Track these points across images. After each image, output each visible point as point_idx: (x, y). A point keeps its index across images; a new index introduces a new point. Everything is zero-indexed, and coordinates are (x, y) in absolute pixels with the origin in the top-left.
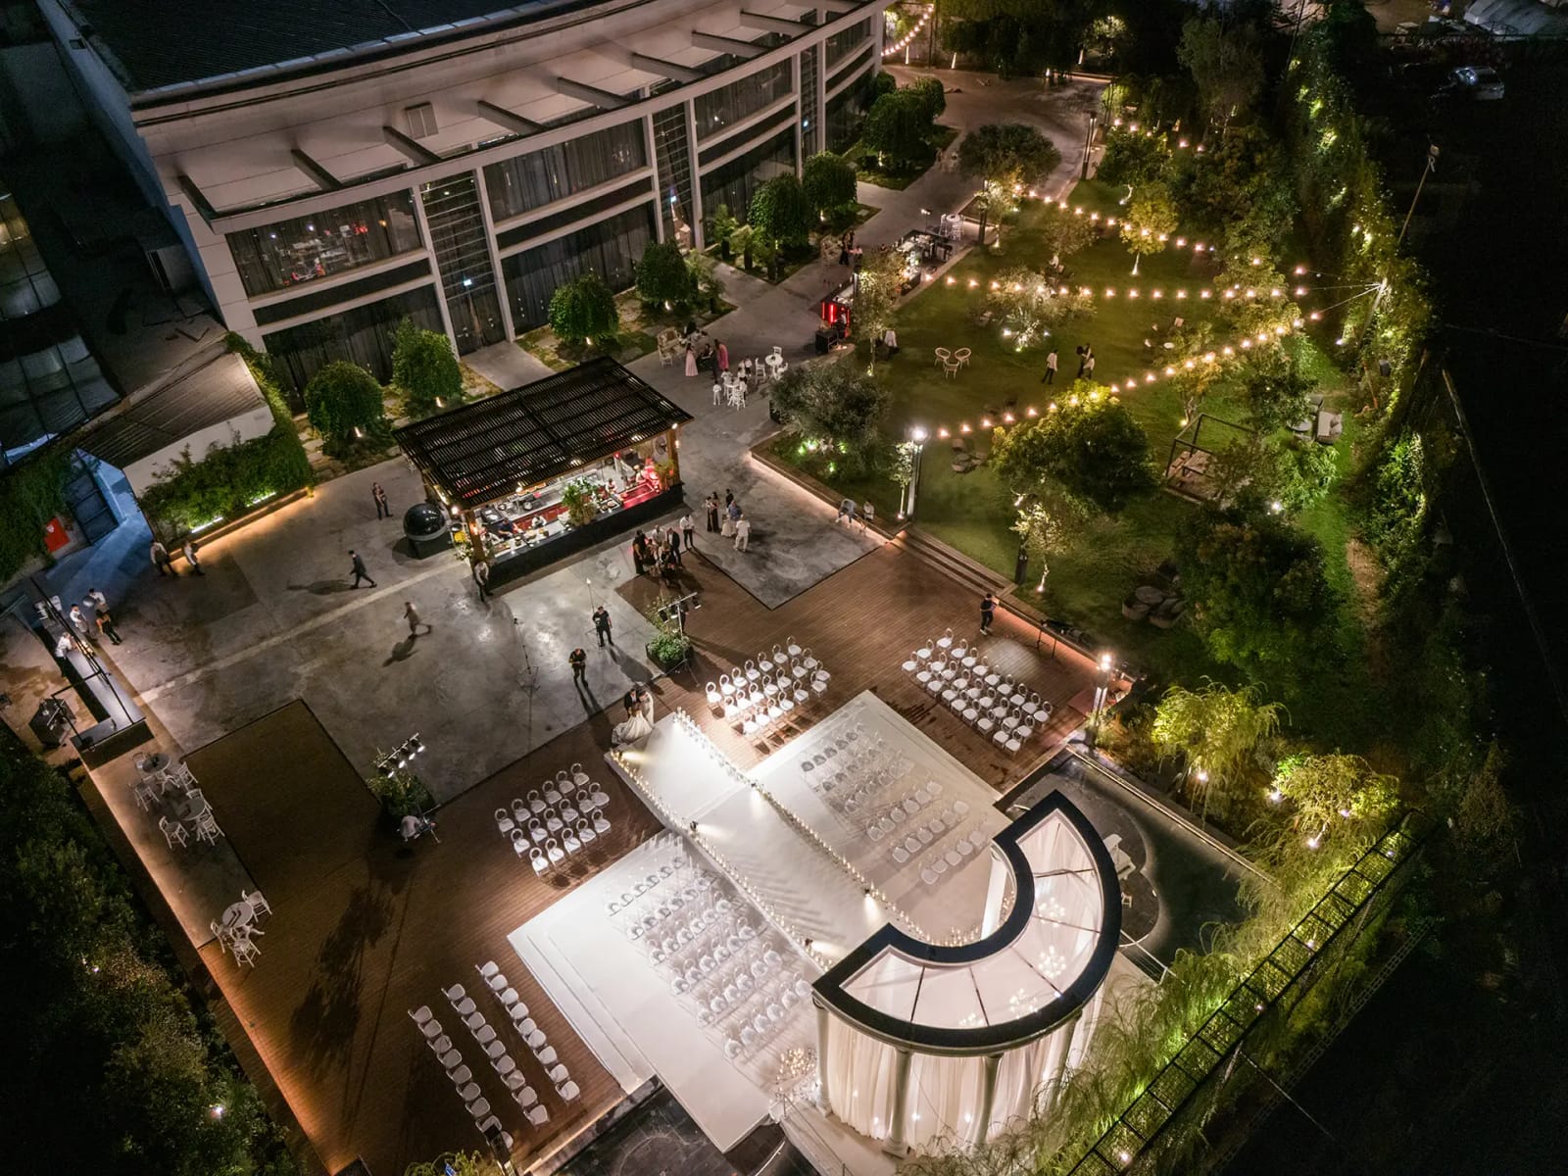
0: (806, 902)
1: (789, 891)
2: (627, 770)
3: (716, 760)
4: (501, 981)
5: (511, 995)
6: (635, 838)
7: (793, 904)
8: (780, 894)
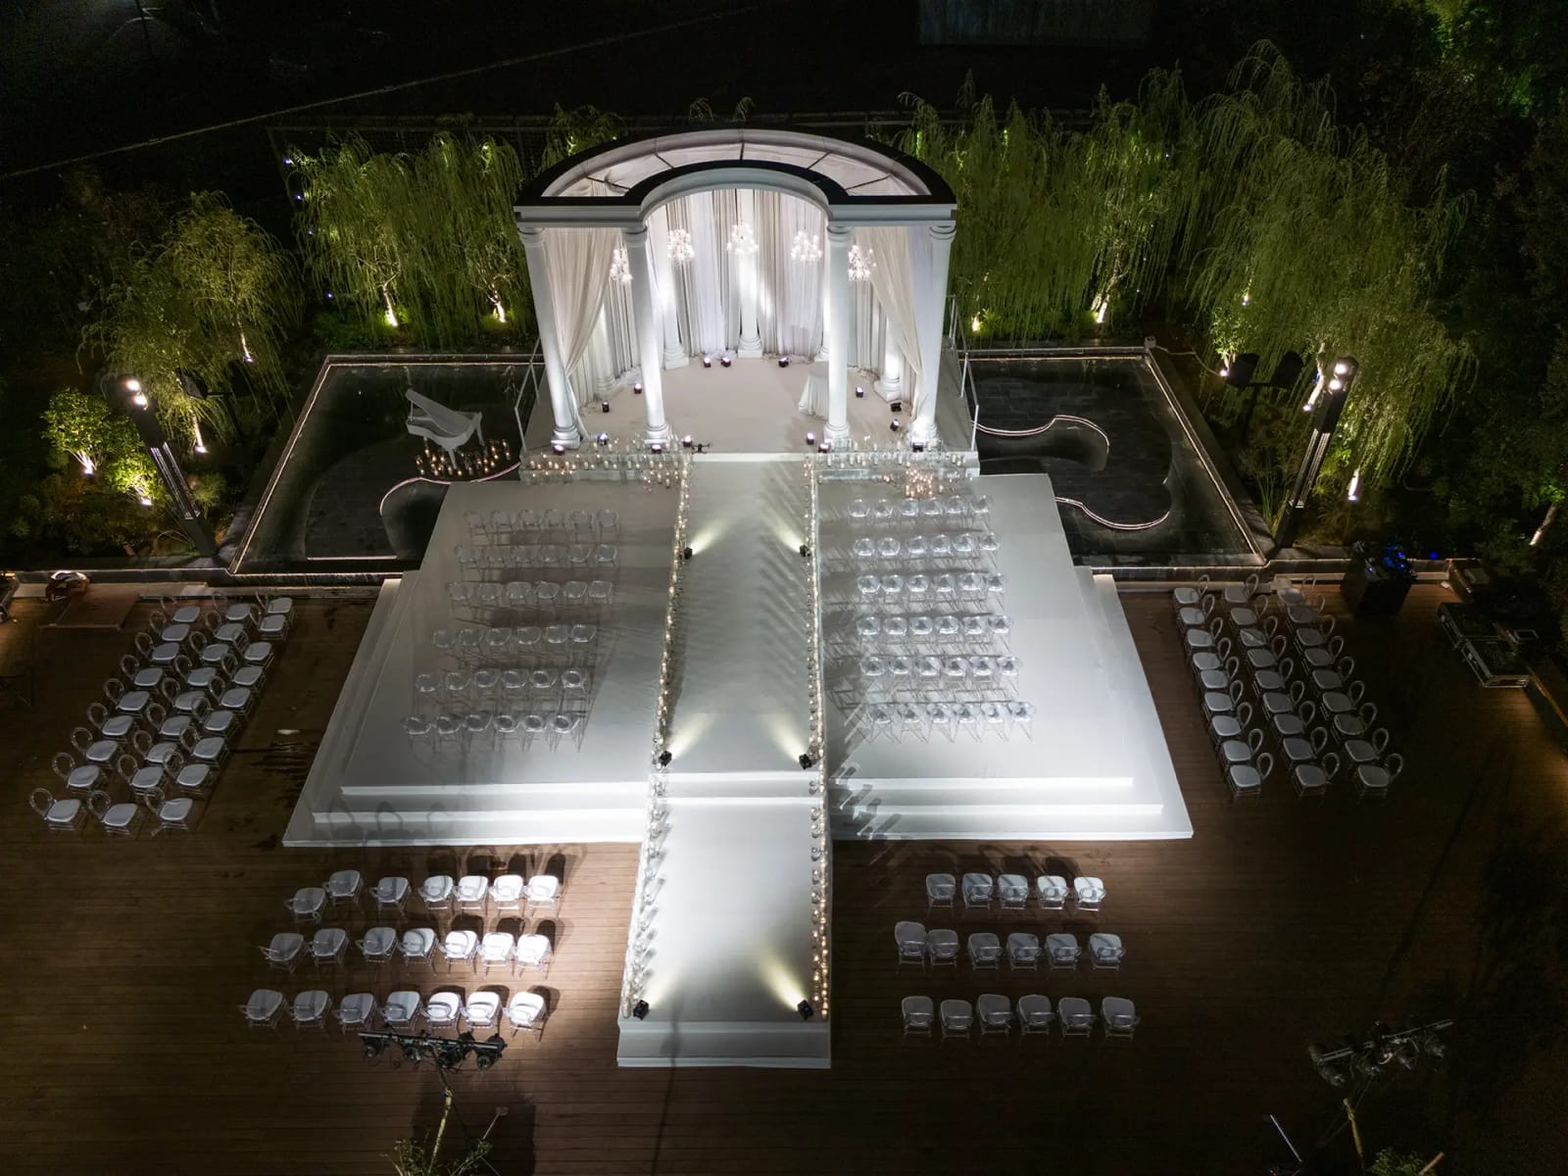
0: (763, 589)
1: (769, 610)
2: (824, 993)
3: (662, 870)
4: (1231, 752)
5: (1222, 726)
6: (892, 863)
7: (781, 597)
8: (782, 615)
